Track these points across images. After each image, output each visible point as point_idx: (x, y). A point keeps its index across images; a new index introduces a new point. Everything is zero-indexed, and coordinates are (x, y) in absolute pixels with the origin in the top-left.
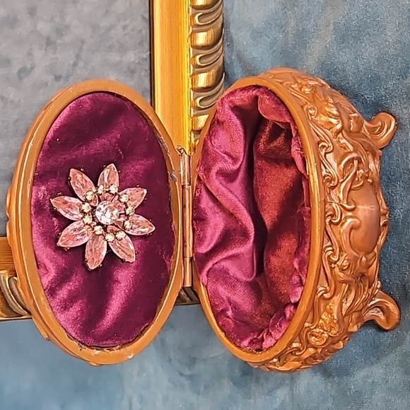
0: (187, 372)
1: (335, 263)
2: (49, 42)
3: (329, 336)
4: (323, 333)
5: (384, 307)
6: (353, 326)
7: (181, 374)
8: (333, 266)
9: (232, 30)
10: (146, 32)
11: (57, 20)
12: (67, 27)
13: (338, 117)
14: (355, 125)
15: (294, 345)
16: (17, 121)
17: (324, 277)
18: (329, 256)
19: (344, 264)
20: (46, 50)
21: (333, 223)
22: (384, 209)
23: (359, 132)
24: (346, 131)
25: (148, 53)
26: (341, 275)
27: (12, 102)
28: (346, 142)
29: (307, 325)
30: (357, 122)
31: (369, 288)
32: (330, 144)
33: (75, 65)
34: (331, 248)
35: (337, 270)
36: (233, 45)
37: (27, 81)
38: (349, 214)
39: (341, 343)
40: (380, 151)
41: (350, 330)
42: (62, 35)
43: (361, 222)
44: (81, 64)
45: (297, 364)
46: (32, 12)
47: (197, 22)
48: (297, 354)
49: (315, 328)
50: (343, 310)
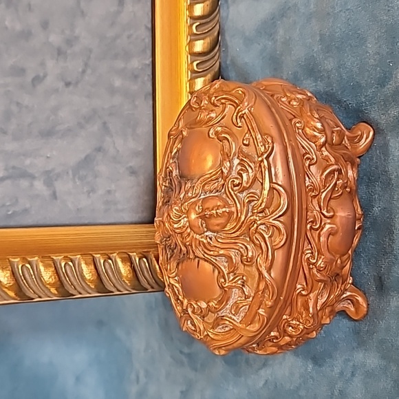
0: (186, 350)
1: (313, 264)
2: (60, 52)
3: (304, 327)
4: (299, 325)
5: (354, 300)
6: (326, 319)
7: (181, 352)
8: (311, 266)
9: (227, 38)
10: (148, 40)
11: (67, 32)
12: (77, 38)
13: (322, 131)
14: (338, 138)
15: (272, 334)
16: (31, 124)
17: (303, 276)
18: (308, 258)
19: (322, 265)
20: (57, 60)
21: (314, 229)
22: (359, 214)
23: (340, 144)
24: (329, 144)
25: (151, 60)
26: (319, 275)
27: (27, 107)
28: (329, 155)
29: (285, 317)
30: (339, 135)
31: (342, 284)
32: (314, 157)
33: (84, 72)
34: (310, 251)
35: (315, 271)
36: (228, 52)
37: (41, 88)
38: (329, 221)
39: (314, 332)
40: (358, 160)
41: (323, 322)
42: (72, 46)
43: (338, 228)
44: (89, 71)
45: (274, 349)
46: (45, 25)
47: (195, 31)
48: (274, 341)
49: (292, 320)
50: (318, 305)
